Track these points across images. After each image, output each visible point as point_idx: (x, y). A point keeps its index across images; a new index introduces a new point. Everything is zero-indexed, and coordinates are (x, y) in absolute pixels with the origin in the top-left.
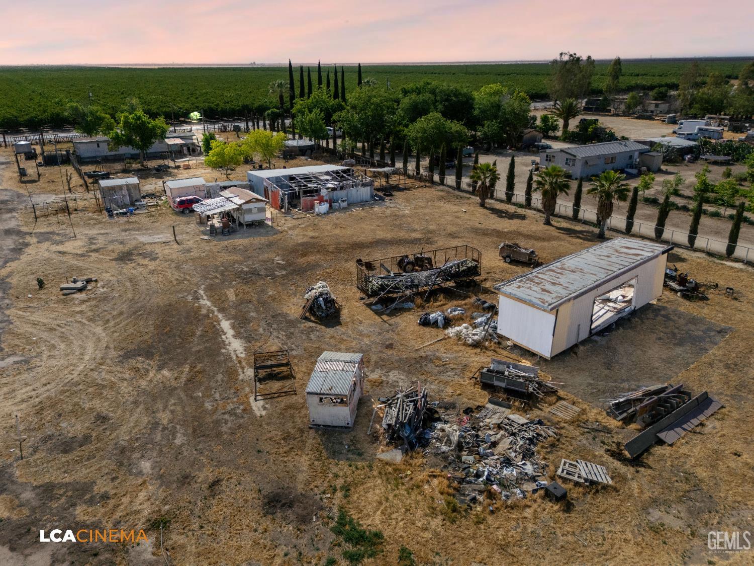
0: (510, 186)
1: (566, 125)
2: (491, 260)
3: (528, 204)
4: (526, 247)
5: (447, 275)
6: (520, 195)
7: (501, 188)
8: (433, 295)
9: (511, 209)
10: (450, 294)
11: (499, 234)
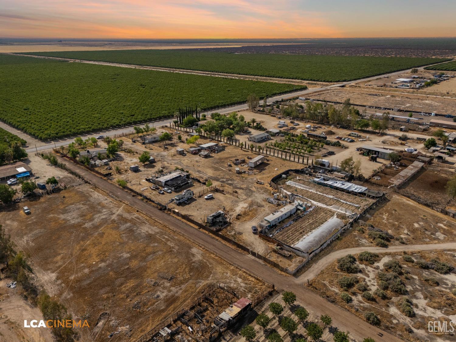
0: (245, 146)
1: (253, 125)
2: (246, 159)
3: (249, 149)
4: (250, 157)
5: (242, 161)
6: (247, 147)
7: (244, 147)
8: (241, 163)
9: (246, 150)
10: (243, 163)
11: (246, 155)
